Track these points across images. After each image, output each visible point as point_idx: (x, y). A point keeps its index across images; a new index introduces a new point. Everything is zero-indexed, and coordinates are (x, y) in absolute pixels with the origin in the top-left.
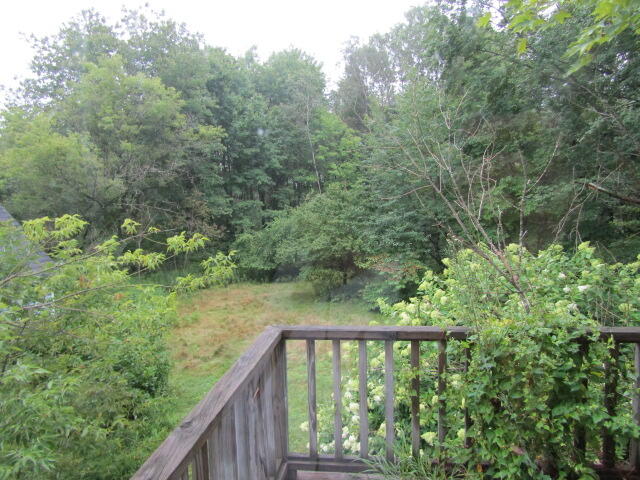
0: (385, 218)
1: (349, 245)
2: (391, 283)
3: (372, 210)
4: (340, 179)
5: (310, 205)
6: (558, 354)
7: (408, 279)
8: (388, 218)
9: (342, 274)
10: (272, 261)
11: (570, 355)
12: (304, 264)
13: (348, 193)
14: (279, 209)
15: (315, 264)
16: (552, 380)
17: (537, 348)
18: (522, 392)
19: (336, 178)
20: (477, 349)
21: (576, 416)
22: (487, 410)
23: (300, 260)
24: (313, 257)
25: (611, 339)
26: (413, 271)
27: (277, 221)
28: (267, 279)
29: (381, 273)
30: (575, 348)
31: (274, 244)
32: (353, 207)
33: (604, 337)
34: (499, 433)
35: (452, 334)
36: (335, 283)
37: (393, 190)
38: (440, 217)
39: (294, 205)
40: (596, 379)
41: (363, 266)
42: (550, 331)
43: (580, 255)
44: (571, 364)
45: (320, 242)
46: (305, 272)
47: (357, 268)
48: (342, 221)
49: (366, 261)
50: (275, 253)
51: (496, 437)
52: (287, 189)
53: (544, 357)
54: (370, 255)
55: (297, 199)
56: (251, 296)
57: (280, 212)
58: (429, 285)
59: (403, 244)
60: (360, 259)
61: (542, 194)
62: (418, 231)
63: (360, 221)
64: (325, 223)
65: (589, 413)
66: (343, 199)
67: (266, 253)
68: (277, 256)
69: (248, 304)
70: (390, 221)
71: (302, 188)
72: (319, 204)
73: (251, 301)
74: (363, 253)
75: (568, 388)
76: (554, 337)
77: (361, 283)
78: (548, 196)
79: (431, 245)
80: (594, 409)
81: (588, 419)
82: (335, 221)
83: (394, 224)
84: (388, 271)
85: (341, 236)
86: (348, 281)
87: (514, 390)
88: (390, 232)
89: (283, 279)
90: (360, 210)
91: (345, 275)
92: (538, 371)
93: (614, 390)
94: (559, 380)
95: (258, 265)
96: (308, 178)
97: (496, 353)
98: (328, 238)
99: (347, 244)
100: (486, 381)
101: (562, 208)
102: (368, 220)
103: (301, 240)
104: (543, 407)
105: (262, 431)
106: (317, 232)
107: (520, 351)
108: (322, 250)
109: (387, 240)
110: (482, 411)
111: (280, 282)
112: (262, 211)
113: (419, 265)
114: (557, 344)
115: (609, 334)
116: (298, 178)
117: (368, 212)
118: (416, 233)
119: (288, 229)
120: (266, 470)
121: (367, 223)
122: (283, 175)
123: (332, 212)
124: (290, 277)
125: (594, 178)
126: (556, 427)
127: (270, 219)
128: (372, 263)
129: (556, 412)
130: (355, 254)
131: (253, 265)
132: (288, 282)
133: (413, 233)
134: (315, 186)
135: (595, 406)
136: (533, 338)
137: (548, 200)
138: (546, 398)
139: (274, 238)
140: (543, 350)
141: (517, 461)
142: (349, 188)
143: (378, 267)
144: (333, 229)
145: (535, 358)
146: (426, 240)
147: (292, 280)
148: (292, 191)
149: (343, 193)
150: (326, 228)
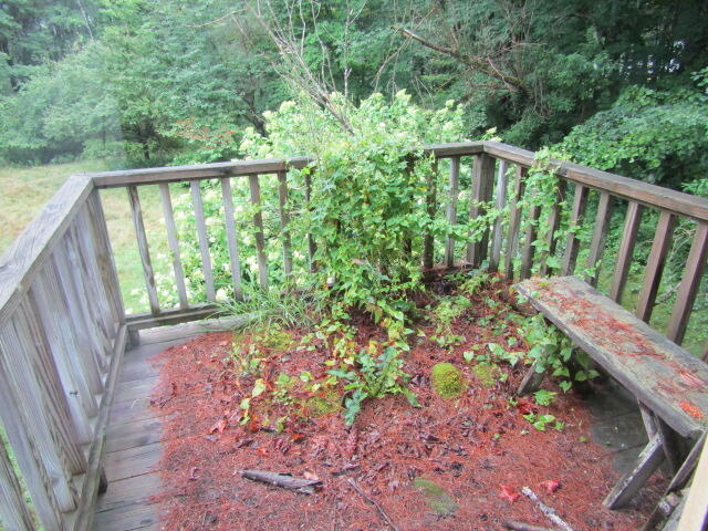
0: (187, 74)
1: (146, 108)
2: (204, 153)
3: (169, 63)
4: (118, 21)
5: (83, 56)
6: (390, 171)
7: (224, 146)
8: (192, 73)
9: (141, 145)
10: (40, 136)
11: (400, 171)
12: (88, 136)
13: (134, 40)
14: (34, 64)
15: (103, 135)
16: (385, 194)
17: (372, 166)
18: (360, 209)
19: (111, 21)
20: (317, 174)
21: (406, 224)
22: (330, 232)
23: (81, 131)
24: (100, 127)
25: (432, 155)
26: (228, 136)
27: (36, 81)
28: (37, 161)
29: (191, 142)
30: (404, 165)
31: (38, 113)
32: (143, 59)
33: (427, 153)
34: (342, 250)
35: (292, 163)
36: (134, 158)
37: (192, 38)
38: (253, 71)
39: (56, 57)
40: (420, 193)
41: (167, 134)
42: (382, 151)
43: (398, 104)
44: (401, 178)
45: (106, 106)
46: (92, 146)
47: (159, 138)
48: (130, 78)
49: (171, 127)
50: (42, 125)
51: (340, 254)
52: (42, 35)
53: (378, 176)
54: (175, 120)
55: (59, 49)
56: (19, 184)
57: (37, 67)
58: (252, 143)
59: (213, 105)
60: (162, 125)
61: (359, 40)
62: (229, 89)
63: (156, 77)
64: (108, 81)
65: (416, 219)
66: (128, 48)
67: (28, 126)
68: (46, 127)
69: (16, 194)
70: (193, 77)
71: (63, 35)
72: (94, 55)
73: (21, 191)
74: (166, 119)
75: (398, 200)
76: (386, 157)
77: (167, 156)
78: (365, 42)
79: (246, 105)
80: (419, 216)
81: (415, 224)
82: (121, 77)
83: (199, 80)
84: (199, 138)
85: (132, 97)
86: (151, 155)
87: (354, 209)
88: (195, 91)
89: (61, 158)
90: (151, 62)
91: (146, 148)
92: (374, 188)
93: (434, 201)
94: (392, 195)
95: (20, 142)
96: (71, 20)
97: (336, 175)
98: (115, 101)
99: (142, 107)
100: (328, 203)
101: (378, 60)
102: (166, 76)
103: (78, 104)
104: (379, 220)
105: (92, 289)
106: (99, 93)
107: (357, 171)
108: (109, 116)
109: (192, 100)
110: (325, 233)
111: (57, 163)
112: (9, 68)
113: (235, 129)
114: (389, 162)
115: (431, 150)
116: (55, 19)
117: (164, 65)
118: (227, 91)
119: (54, 91)
120: (104, 331)
121: (166, 81)
122: (31, 15)
123: (116, 65)
124: (71, 156)
125: (408, 24)
126: (390, 236)
127: (24, 78)
128: (178, 130)
129: (389, 223)
130: (155, 119)
131: (13, 144)
132: (68, 162)
133: (223, 92)
134: (84, 31)
135: (420, 213)
136: (368, 159)
137: (365, 46)
138: (381, 211)
139: (35, 105)
140: (377, 168)
141: (359, 271)
142: (132, 34)
143: (187, 135)
144: (120, 89)
145: (371, 176)
146: (239, 99)
147: (73, 160)
148: (50, 38)
149: (126, 40)
150: (109, 87)
